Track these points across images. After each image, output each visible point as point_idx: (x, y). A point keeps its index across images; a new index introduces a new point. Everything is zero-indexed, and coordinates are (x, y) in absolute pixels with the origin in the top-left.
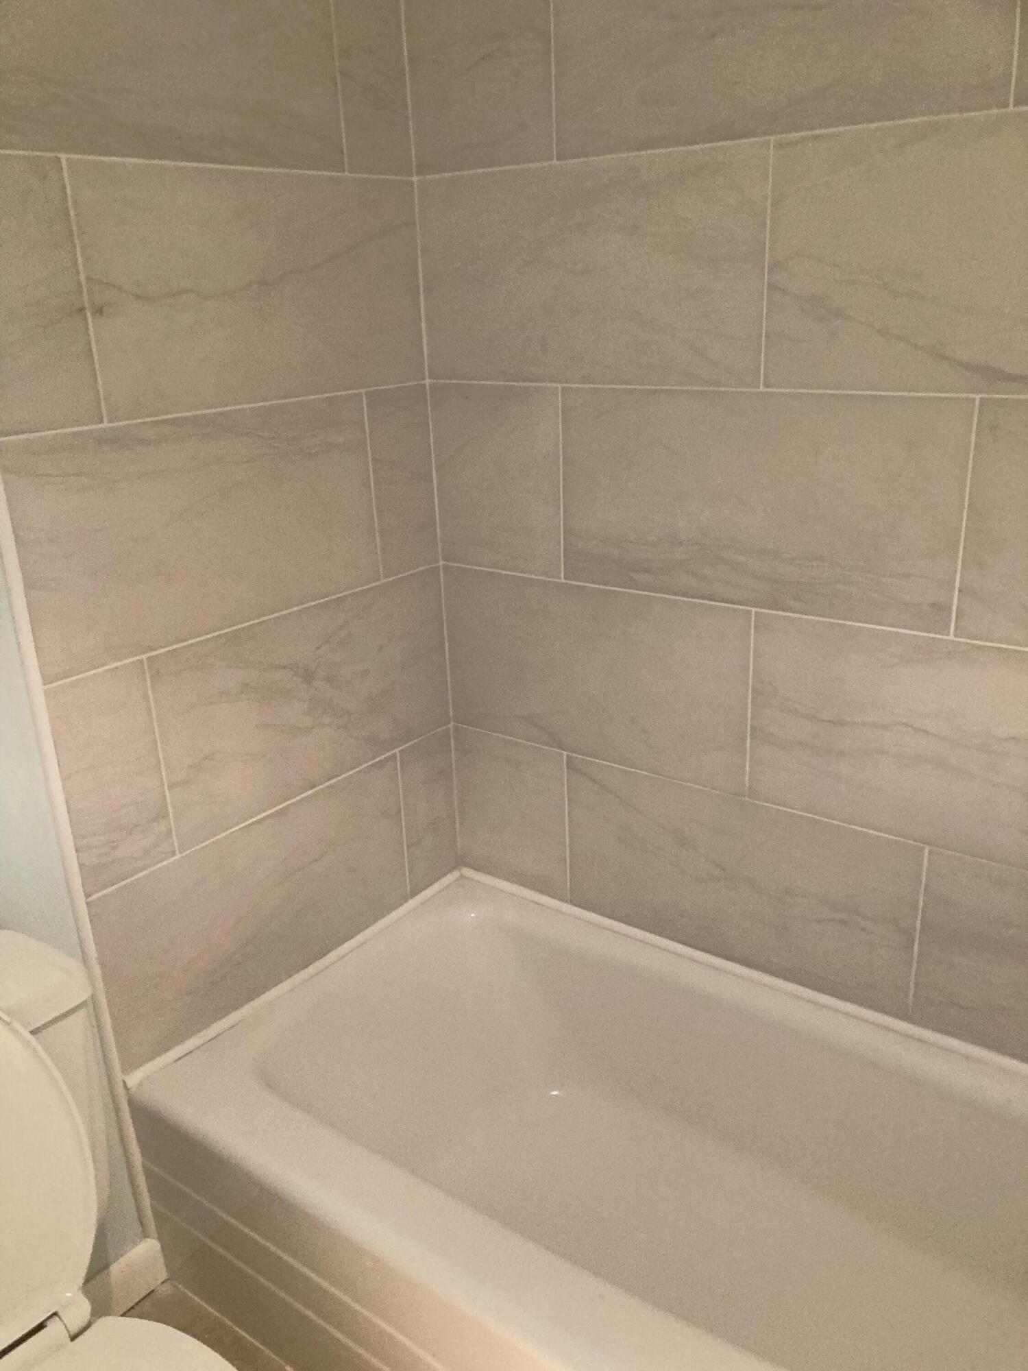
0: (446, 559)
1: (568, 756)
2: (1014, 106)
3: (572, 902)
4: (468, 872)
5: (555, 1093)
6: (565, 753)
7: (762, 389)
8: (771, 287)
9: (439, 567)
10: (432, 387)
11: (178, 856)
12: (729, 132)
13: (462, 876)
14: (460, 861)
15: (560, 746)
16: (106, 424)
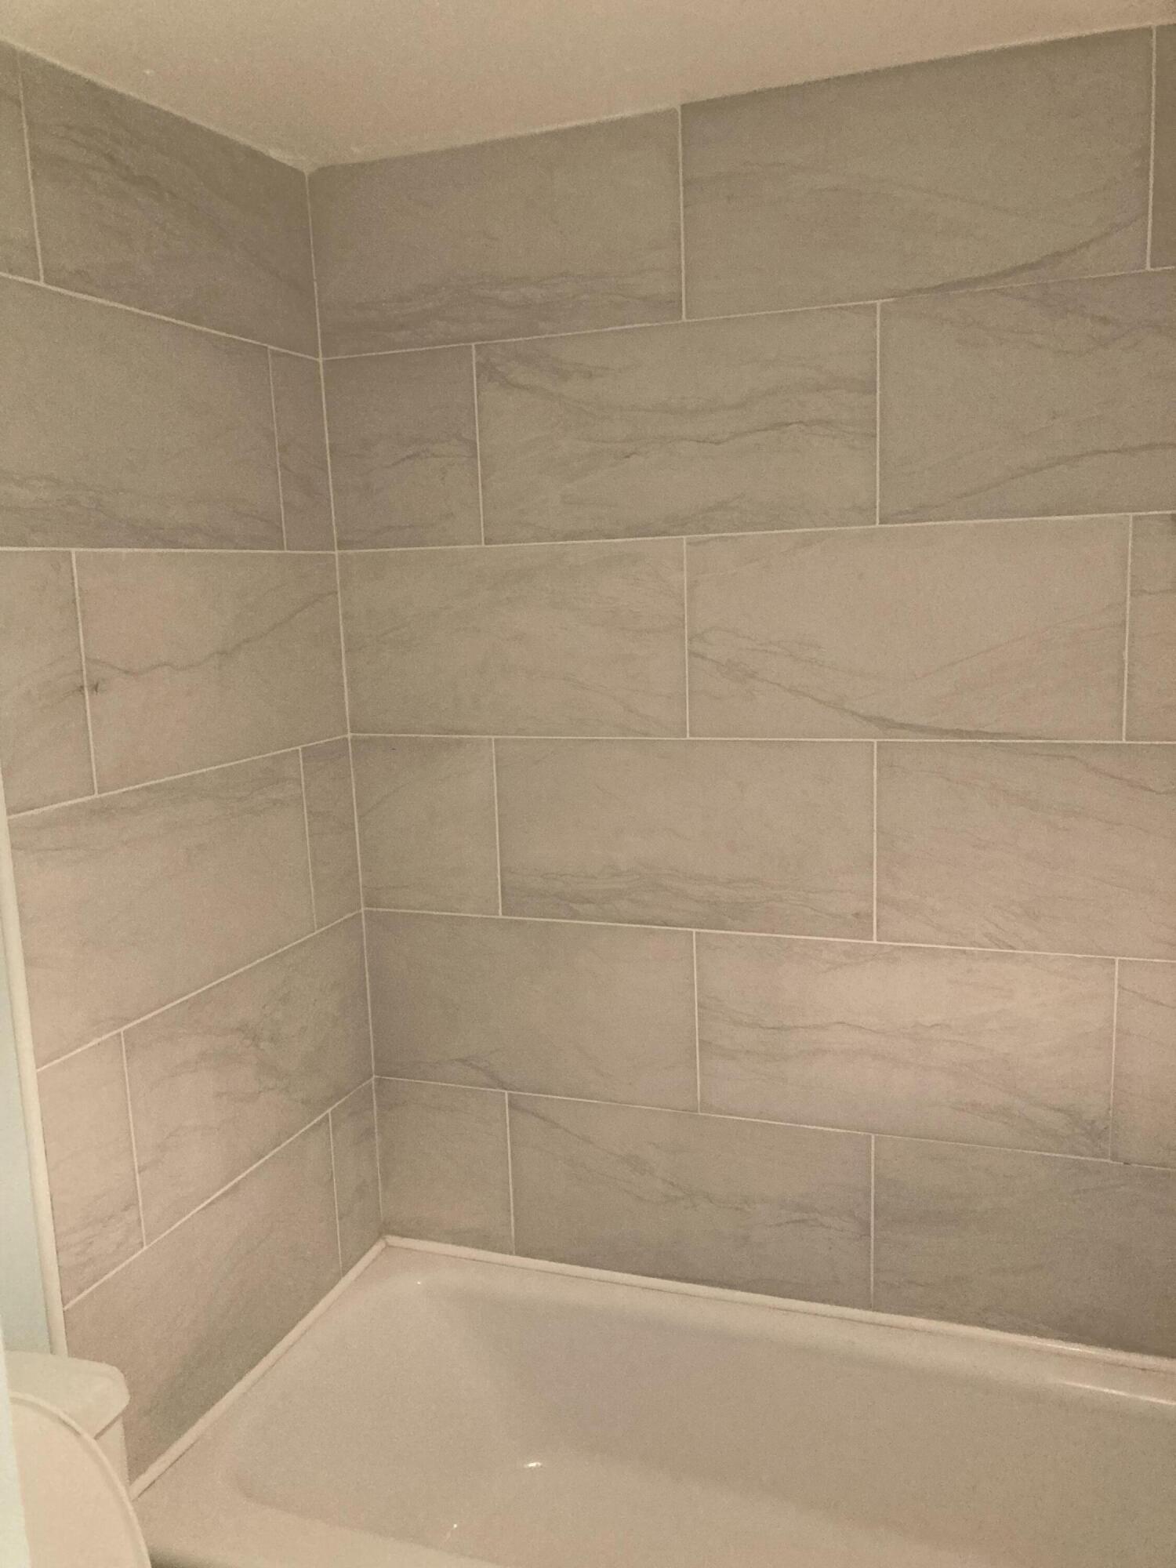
0: (368, 905)
1: (510, 1095)
2: (880, 524)
3: (518, 1253)
4: (393, 1240)
5: (533, 1465)
6: (506, 1092)
7: (688, 737)
8: (691, 653)
9: (361, 914)
10: (355, 740)
11: (145, 1248)
12: (643, 530)
13: (388, 1246)
14: (385, 1229)
15: (503, 1085)
16: (96, 796)
